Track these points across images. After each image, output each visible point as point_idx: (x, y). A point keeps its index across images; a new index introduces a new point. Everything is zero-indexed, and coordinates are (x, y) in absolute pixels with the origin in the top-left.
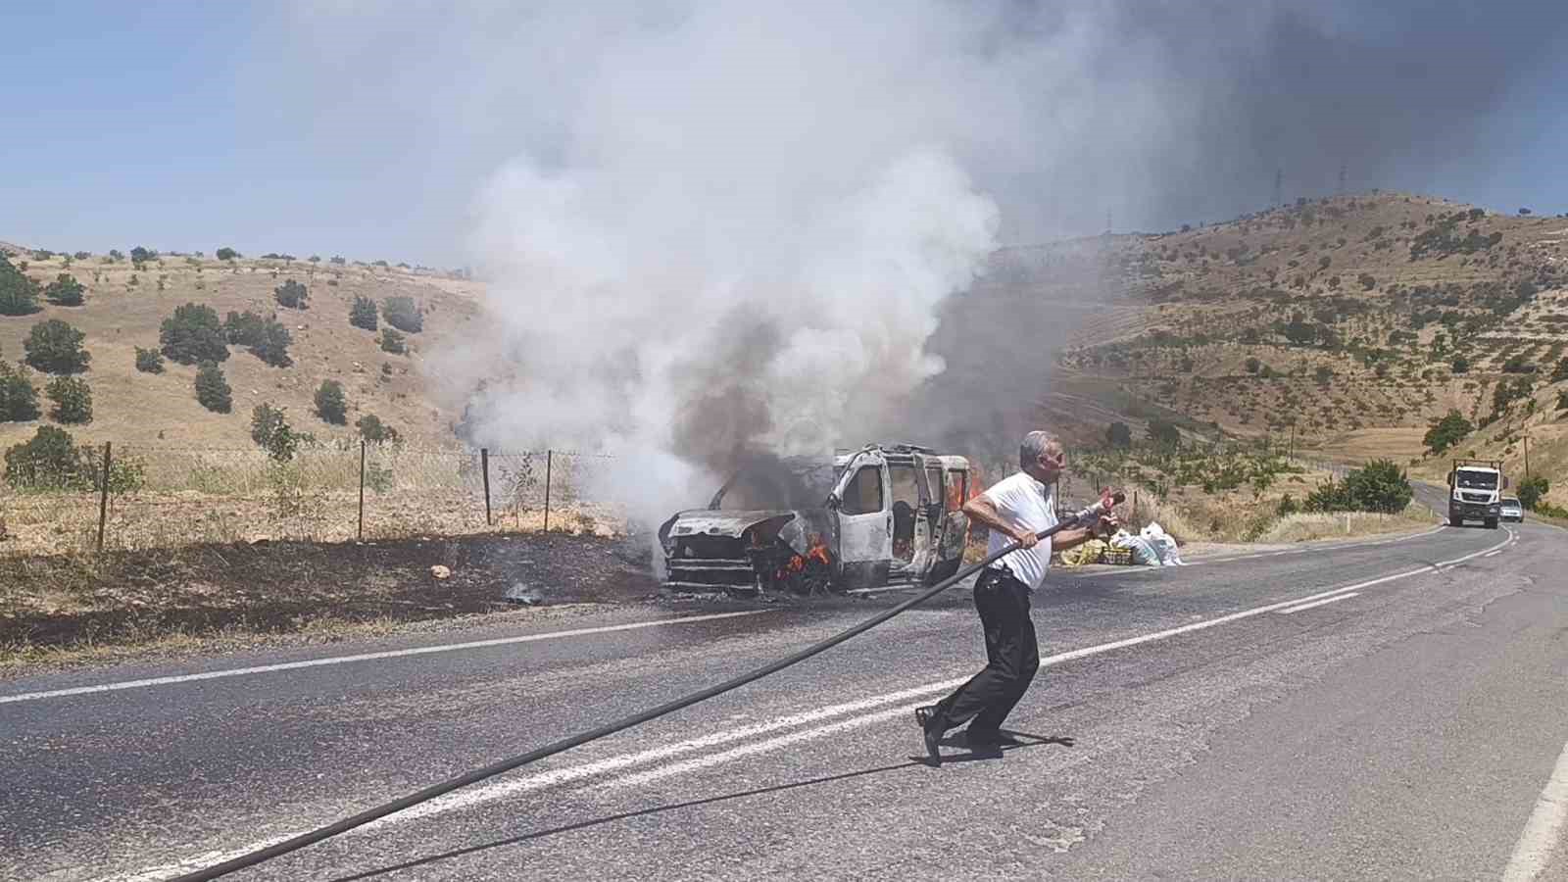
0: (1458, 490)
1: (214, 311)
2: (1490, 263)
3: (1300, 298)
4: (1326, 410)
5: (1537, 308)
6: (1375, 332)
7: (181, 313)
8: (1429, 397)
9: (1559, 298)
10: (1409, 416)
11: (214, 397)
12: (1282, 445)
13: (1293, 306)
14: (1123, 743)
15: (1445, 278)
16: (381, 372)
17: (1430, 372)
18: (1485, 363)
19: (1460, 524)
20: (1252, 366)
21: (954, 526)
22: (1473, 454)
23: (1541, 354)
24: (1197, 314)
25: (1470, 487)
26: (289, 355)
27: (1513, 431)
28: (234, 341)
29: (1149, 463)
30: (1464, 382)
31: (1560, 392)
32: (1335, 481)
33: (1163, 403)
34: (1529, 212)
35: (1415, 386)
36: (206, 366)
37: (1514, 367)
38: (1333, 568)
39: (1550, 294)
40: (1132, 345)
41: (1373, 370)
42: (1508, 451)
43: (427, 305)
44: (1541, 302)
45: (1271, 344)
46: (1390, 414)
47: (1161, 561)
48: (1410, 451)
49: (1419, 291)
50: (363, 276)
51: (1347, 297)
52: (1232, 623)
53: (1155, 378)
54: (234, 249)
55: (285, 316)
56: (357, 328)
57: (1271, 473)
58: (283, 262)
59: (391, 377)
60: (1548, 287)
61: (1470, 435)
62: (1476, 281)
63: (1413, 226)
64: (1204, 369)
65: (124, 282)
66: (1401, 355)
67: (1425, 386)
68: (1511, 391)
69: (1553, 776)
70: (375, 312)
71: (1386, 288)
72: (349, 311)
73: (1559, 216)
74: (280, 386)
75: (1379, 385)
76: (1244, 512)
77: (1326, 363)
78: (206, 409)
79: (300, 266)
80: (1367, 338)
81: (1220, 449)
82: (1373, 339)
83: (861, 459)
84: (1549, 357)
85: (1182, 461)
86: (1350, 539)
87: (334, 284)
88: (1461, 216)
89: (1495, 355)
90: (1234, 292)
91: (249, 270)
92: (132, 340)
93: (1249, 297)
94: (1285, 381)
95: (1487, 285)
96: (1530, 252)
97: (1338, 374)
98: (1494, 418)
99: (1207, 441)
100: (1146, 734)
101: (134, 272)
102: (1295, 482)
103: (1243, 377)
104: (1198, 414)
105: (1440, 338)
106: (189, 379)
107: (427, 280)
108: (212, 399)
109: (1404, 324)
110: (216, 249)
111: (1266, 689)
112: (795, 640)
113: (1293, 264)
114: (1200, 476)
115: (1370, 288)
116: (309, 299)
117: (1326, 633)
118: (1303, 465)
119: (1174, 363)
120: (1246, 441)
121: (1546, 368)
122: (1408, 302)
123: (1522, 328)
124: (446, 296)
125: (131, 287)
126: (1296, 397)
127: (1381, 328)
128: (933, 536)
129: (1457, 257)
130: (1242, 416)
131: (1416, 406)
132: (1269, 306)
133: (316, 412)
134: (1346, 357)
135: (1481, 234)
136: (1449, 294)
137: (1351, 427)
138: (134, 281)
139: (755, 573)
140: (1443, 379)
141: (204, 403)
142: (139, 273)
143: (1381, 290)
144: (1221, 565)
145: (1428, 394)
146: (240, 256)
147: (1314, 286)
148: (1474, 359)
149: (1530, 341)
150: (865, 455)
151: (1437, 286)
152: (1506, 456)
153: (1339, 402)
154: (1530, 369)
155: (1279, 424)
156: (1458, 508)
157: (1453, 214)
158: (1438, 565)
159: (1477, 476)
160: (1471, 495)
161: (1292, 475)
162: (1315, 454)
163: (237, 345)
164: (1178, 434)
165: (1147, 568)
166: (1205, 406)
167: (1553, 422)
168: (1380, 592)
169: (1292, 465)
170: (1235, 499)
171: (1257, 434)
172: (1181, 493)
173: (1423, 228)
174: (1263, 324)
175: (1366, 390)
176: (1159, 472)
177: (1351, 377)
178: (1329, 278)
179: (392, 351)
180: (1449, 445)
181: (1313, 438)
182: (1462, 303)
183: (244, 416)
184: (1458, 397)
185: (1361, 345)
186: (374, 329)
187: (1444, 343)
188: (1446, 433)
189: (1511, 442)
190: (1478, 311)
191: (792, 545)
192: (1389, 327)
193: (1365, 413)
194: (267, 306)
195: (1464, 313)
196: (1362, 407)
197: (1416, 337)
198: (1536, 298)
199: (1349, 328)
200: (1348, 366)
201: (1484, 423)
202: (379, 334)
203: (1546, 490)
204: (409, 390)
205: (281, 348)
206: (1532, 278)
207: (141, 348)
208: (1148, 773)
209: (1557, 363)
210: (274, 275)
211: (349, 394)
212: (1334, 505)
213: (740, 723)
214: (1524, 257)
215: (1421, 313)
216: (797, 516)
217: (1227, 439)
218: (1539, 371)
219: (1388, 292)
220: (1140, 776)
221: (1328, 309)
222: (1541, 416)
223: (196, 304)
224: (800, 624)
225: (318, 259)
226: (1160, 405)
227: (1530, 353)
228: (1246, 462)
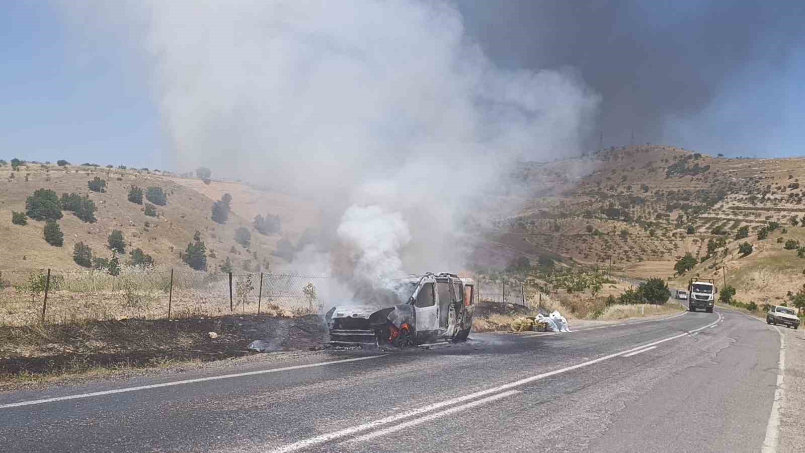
0: (694, 294)
1: (55, 193)
2: (704, 180)
3: (612, 196)
4: (626, 252)
5: (727, 203)
6: (649, 213)
7: (37, 193)
8: (676, 246)
9: (738, 198)
10: (666, 255)
11: (54, 238)
12: (604, 269)
13: (609, 199)
14: (573, 420)
15: (683, 187)
16: (144, 226)
17: (676, 233)
18: (703, 230)
19: (695, 311)
20: (589, 229)
21: (468, 313)
22: (698, 275)
23: (730, 226)
24: (562, 203)
25: (699, 292)
26: (95, 217)
27: (717, 264)
28: (65, 209)
29: (540, 277)
30: (693, 239)
31: (740, 245)
32: (634, 288)
33: (546, 247)
34: (722, 155)
35: (669, 240)
36: (51, 221)
37: (717, 231)
38: (641, 333)
39: (733, 196)
40: (529, 217)
41: (648, 232)
42: (715, 274)
43: (169, 192)
44: (729, 200)
45: (598, 218)
46: (657, 255)
47: (560, 329)
48: (667, 273)
49: (671, 193)
50: (136, 176)
51: (635, 196)
52: (603, 361)
53: (541, 235)
54: (67, 161)
55: (93, 195)
56: (131, 203)
57: (600, 283)
58: (93, 168)
59: (149, 228)
60: (732, 193)
61: (696, 265)
62: (697, 189)
63: (667, 161)
64: (566, 230)
65: (6, 177)
66: (662, 225)
67: (673, 241)
68: (716, 244)
69: (767, 435)
70: (142, 195)
71: (654, 191)
72: (128, 194)
73: (737, 158)
74: (89, 233)
75: (651, 240)
76: (587, 303)
77: (625, 228)
78: (49, 245)
79: (102, 170)
80: (645, 216)
81: (575, 271)
82: (648, 217)
83: (425, 280)
84: (734, 227)
85: (556, 276)
86: (644, 318)
87: (119, 179)
88: (690, 157)
89: (707, 225)
90: (580, 192)
91: (75, 171)
92: (10, 207)
93: (587, 195)
94: (606, 237)
95: (703, 191)
96: (723, 175)
97: (631, 234)
98: (708, 257)
99: (568, 267)
100: (582, 416)
101: (13, 172)
102: (612, 288)
103: (585, 235)
104: (562, 253)
105: (681, 217)
106: (40, 228)
107: (170, 179)
108: (53, 239)
109: (663, 210)
110: (58, 160)
111: (629, 394)
112: (404, 371)
113: (609, 179)
114: (565, 285)
115: (646, 191)
116: (107, 187)
117: (647, 367)
118: (615, 279)
119: (551, 227)
120: (586, 267)
121: (732, 232)
122: (665, 199)
123: (720, 212)
124: (179, 187)
125: (10, 179)
126: (611, 245)
127: (652, 211)
128: (457, 318)
129: (689, 177)
130: (585, 254)
131: (670, 250)
132: (597, 199)
133: (108, 247)
134: (635, 226)
135: (700, 166)
136: (685, 195)
137: (638, 261)
138: (12, 176)
139: (375, 337)
140: (683, 237)
141: (48, 240)
142: (16, 172)
143: (652, 192)
144: (588, 332)
145: (675, 245)
146: (70, 164)
147: (619, 190)
148: (698, 227)
149: (724, 219)
150: (426, 278)
151: (679, 191)
152: (714, 276)
153: (632, 248)
154: (724, 233)
155: (603, 258)
156: (693, 302)
157: (686, 156)
158: (690, 332)
159: (702, 287)
160: (700, 296)
161: (610, 285)
162: (620, 273)
163: (67, 211)
164: (553, 263)
165: (553, 333)
166: (566, 249)
167: (737, 260)
168: (667, 346)
169: (610, 279)
170: (583, 296)
171: (592, 263)
172: (556, 293)
173: (672, 162)
174: (594, 208)
175: (645, 242)
176: (545, 282)
177: (638, 235)
178: (626, 186)
179: (150, 215)
180: (686, 270)
181: (619, 265)
182: (691, 200)
183: (69, 248)
184: (690, 246)
185: (642, 220)
186: (140, 203)
187: (683, 219)
188: (685, 264)
189: (717, 269)
190: (699, 204)
191: (394, 322)
192: (656, 211)
193: (645, 253)
194: (84, 191)
195: (692, 204)
196: (644, 251)
197: (669, 216)
198: (727, 198)
199: (636, 211)
200: (636, 230)
201: (703, 260)
202: (144, 206)
203: (734, 294)
204: (159, 236)
205: (91, 212)
206: (724, 188)
207: (16, 211)
208: (589, 434)
209: (738, 230)
210: (88, 174)
211: (127, 237)
212: (633, 300)
213: (397, 412)
214: (720, 178)
215: (671, 204)
216: (396, 308)
217: (577, 265)
218: (729, 234)
219: (655, 194)
220: (586, 436)
221: (626, 201)
222: (731, 256)
223: (45, 189)
224: (404, 362)
225: (112, 167)
226: (544, 248)
227: (724, 225)
228: (587, 277)
